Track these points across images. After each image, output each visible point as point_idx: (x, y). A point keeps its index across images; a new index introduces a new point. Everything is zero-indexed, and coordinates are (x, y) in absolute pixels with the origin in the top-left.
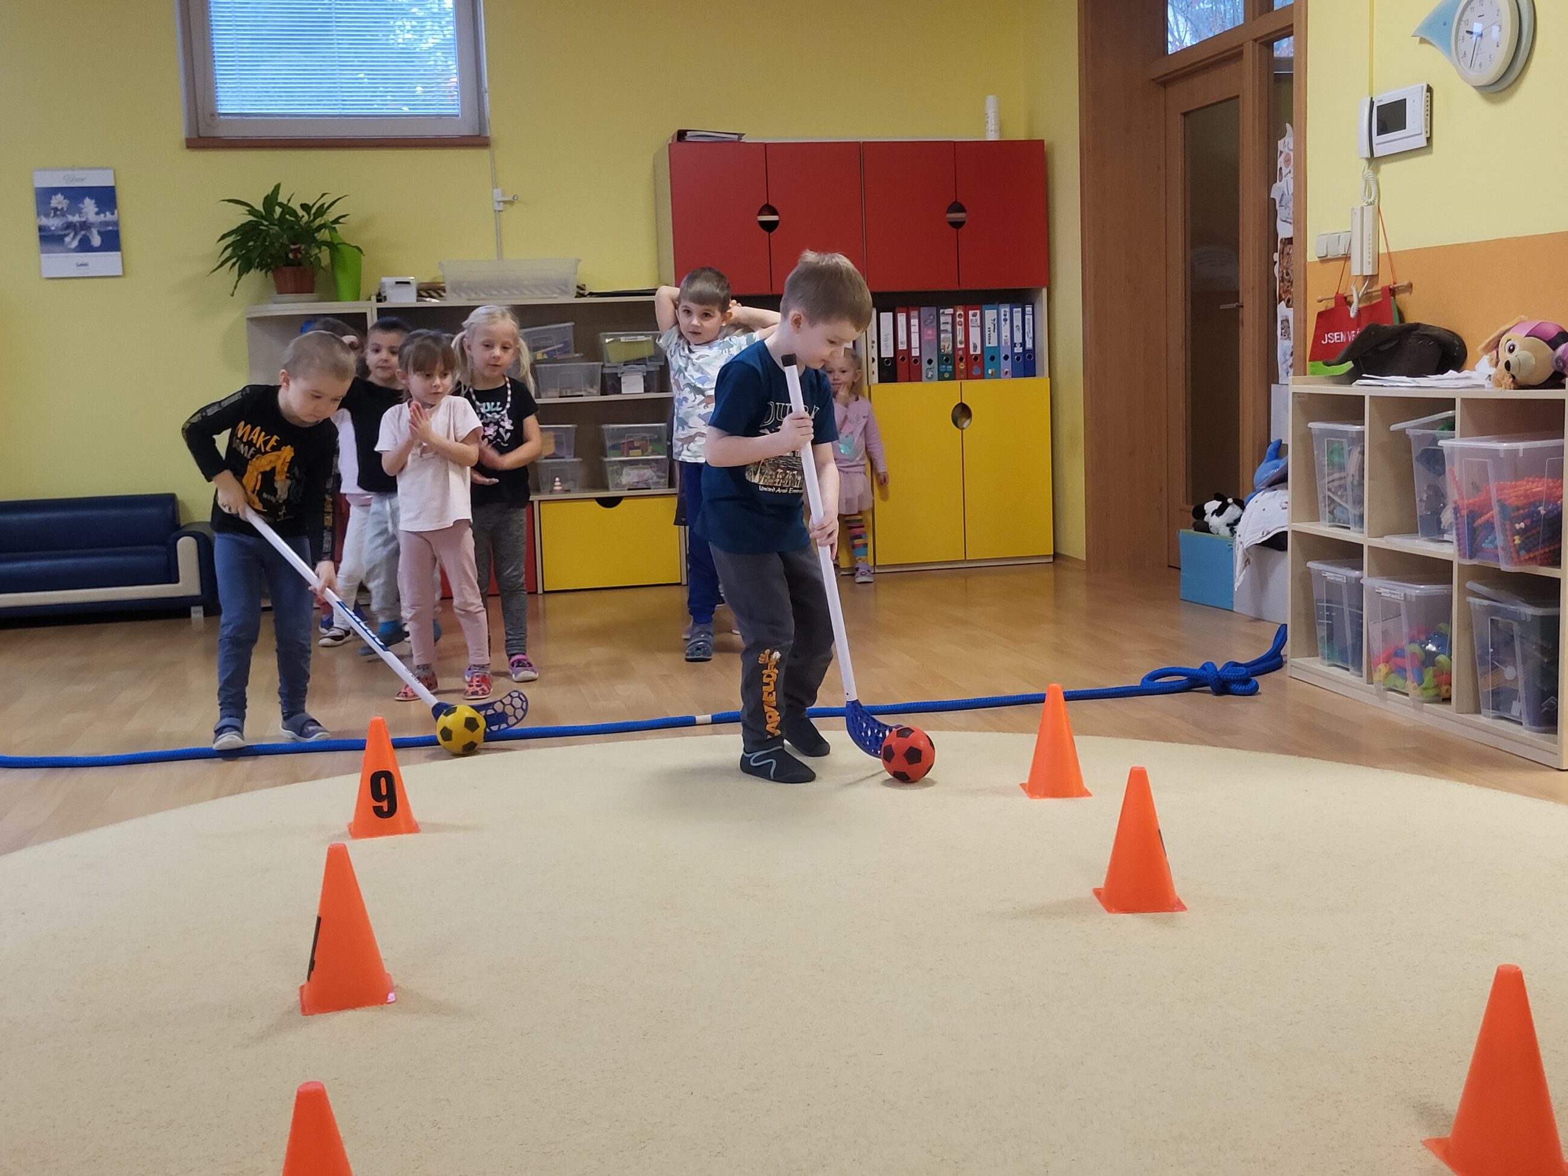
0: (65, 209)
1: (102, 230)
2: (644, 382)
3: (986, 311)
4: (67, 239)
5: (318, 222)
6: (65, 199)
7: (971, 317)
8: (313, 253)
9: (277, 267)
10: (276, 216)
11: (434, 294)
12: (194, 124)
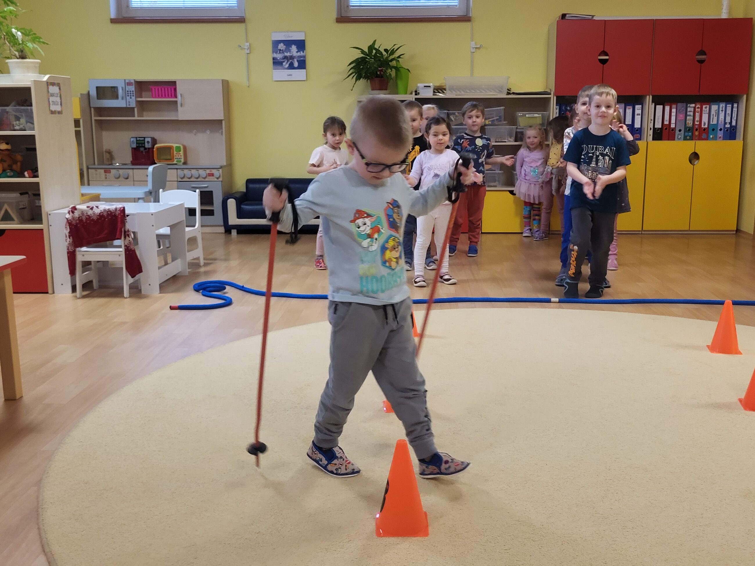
0: (284, 50)
1: (299, 59)
3: (712, 106)
4: (284, 64)
5: (391, 57)
6: (284, 45)
7: (704, 109)
8: (388, 71)
9: (372, 78)
10: (373, 54)
11: (441, 91)
12: (340, 11)
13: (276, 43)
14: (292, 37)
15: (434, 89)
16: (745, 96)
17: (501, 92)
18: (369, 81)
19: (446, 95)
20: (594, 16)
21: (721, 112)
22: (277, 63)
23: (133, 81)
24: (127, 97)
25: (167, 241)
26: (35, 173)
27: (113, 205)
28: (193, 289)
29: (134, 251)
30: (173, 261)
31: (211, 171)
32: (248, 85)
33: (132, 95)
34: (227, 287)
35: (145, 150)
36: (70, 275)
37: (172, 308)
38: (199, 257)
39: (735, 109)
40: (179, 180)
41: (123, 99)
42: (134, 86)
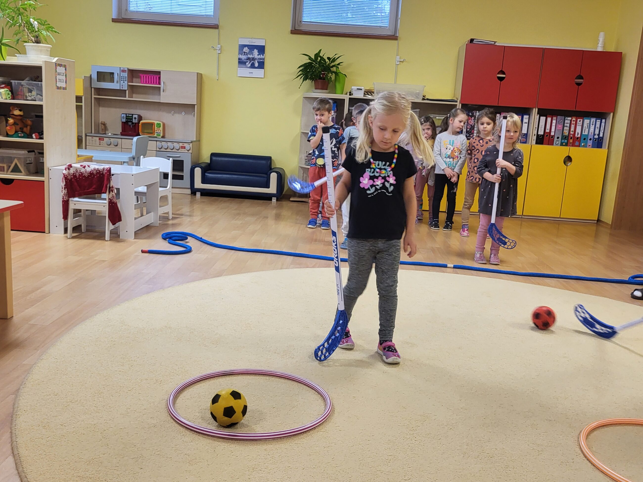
1: (259, 61)
3: (585, 120)
4: (247, 63)
5: (332, 64)
6: (248, 49)
7: (578, 122)
8: (329, 75)
9: (316, 79)
10: (318, 61)
11: (370, 94)
12: (294, 25)
13: (242, 47)
14: (255, 42)
15: (365, 92)
16: (612, 114)
17: (417, 97)
18: (313, 81)
19: (373, 97)
20: (496, 42)
21: (591, 125)
22: (241, 62)
23: (126, 69)
24: (121, 81)
25: (144, 198)
26: (41, 135)
27: (102, 165)
28: (161, 237)
29: (116, 204)
30: (147, 214)
31: (183, 144)
32: (217, 78)
33: (125, 80)
34: (189, 238)
35: (132, 124)
36: (63, 220)
37: (143, 252)
38: (169, 212)
39: (603, 124)
40: (157, 150)
41: (117, 82)
42: (127, 73)
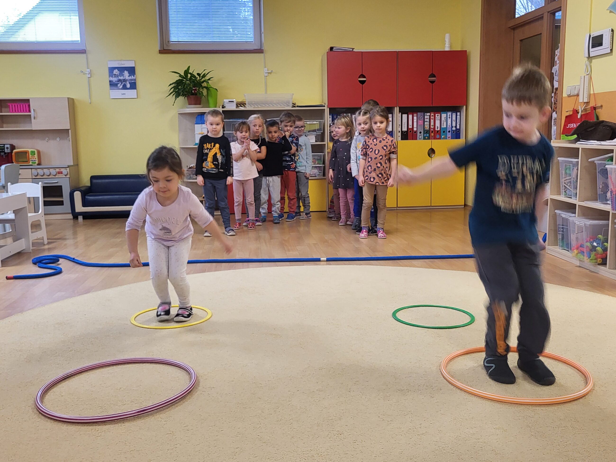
0: (118, 75)
1: (130, 82)
2: (316, 138)
3: (442, 114)
4: (119, 85)
5: (203, 79)
6: (118, 71)
7: (436, 116)
8: (201, 91)
9: (188, 95)
10: (188, 77)
11: (243, 106)
12: (162, 45)
13: (111, 70)
14: (124, 64)
15: (237, 104)
16: (465, 107)
17: (288, 106)
18: (186, 98)
19: (246, 108)
20: (354, 48)
21: (448, 119)
22: (113, 85)
28: (32, 262)
31: (60, 170)
32: (90, 102)
34: (61, 260)
35: (5, 154)
37: (8, 278)
39: (458, 117)
40: (33, 178)
